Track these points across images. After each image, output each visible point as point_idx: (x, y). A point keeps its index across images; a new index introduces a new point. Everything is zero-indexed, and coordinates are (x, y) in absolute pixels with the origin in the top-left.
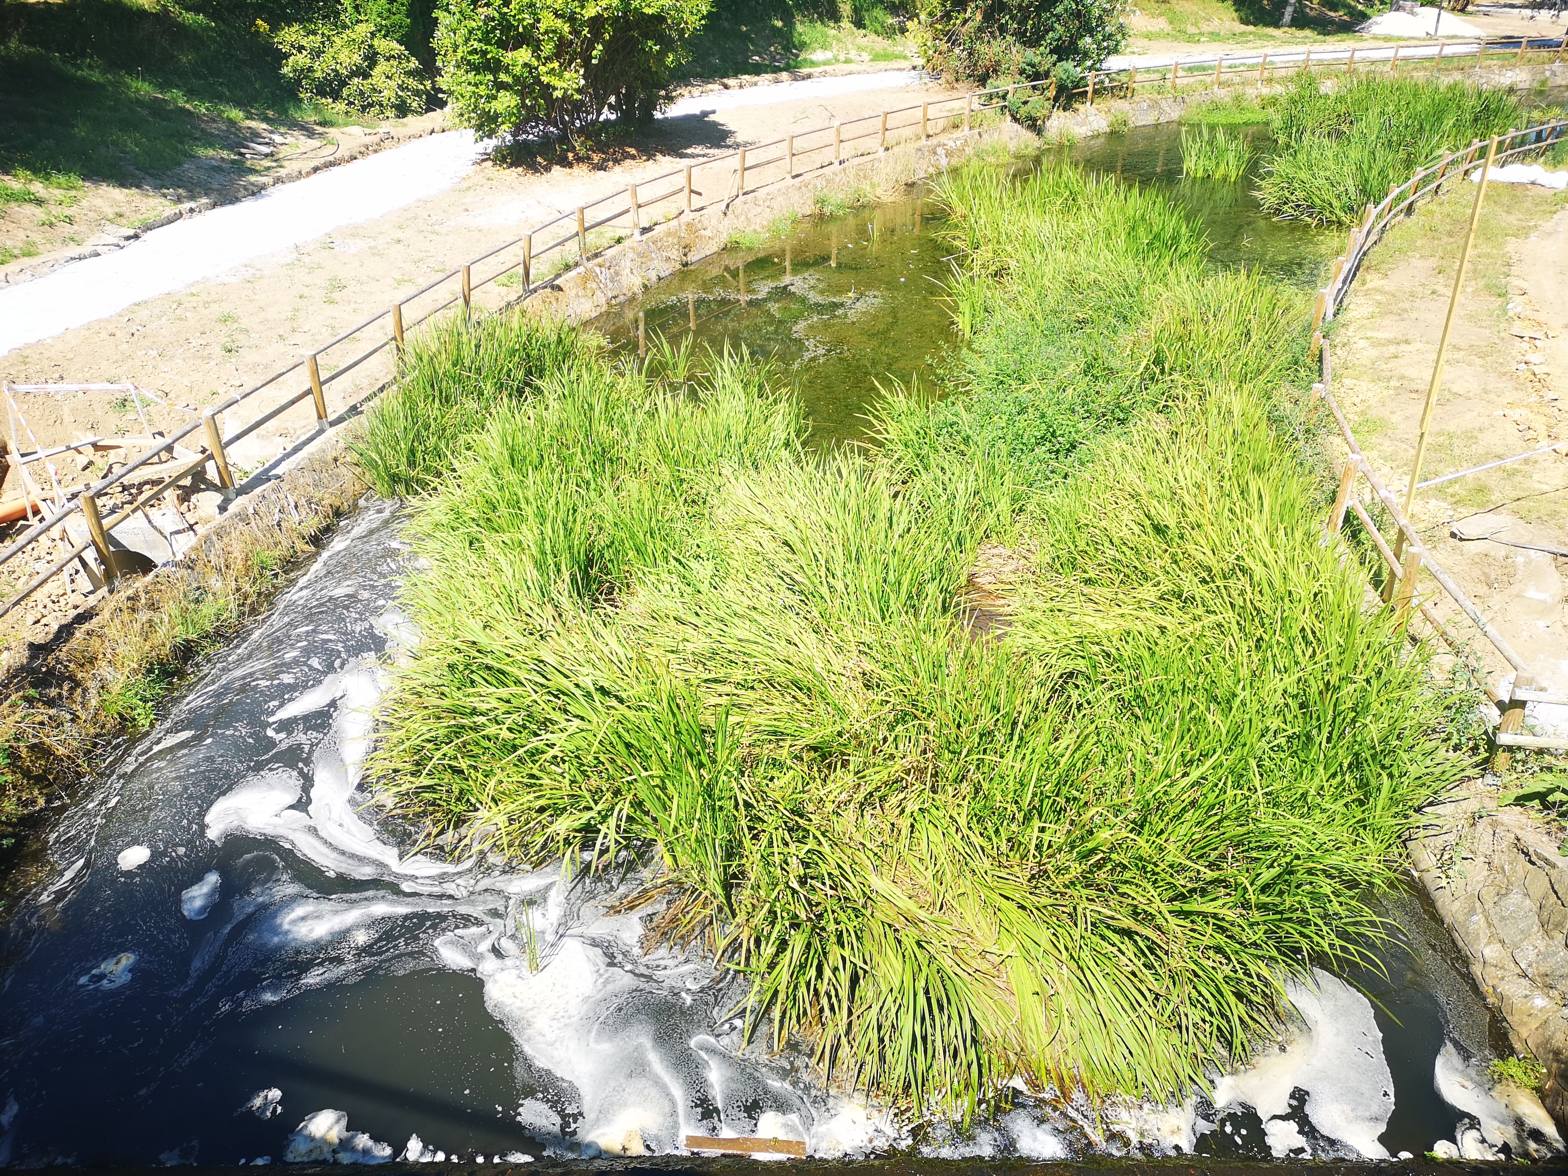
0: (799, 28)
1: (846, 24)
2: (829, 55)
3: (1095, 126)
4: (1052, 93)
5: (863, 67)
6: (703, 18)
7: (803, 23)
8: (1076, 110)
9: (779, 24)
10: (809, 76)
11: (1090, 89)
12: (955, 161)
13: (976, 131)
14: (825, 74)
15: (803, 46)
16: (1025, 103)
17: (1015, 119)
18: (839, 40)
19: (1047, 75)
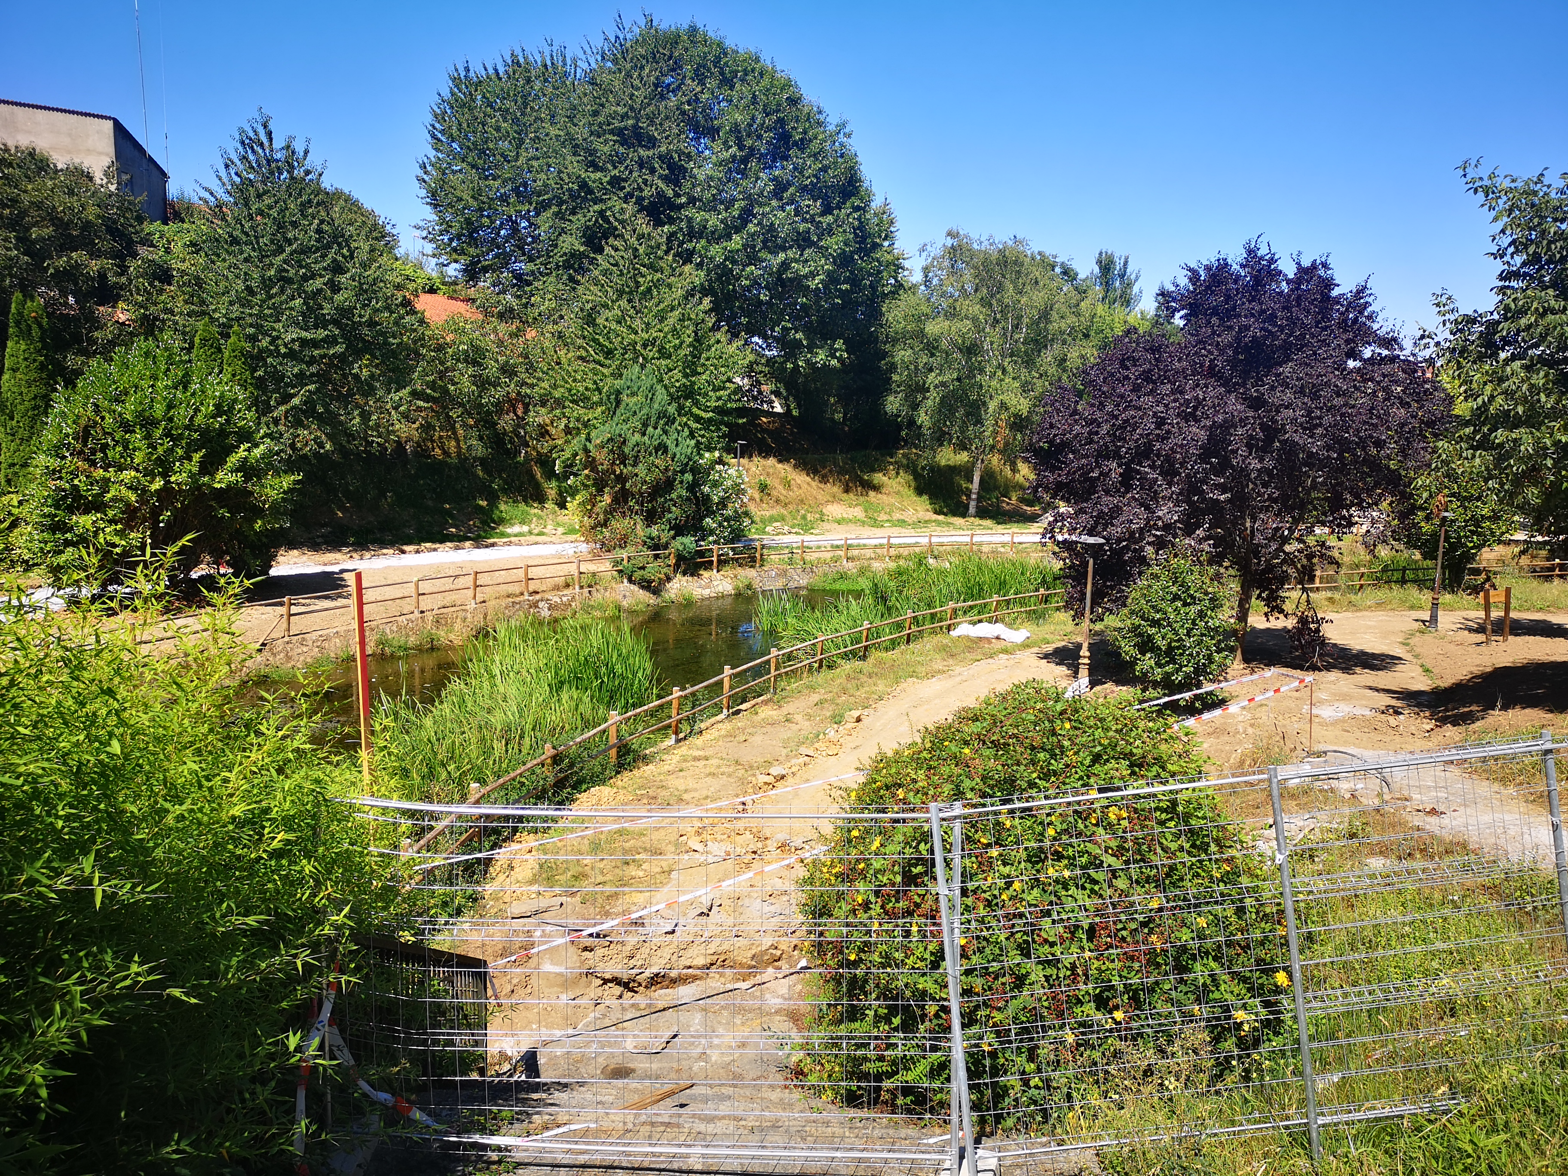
0: (502, 507)
1: (550, 505)
2: (525, 528)
3: (720, 589)
4: (672, 561)
5: (553, 539)
6: (284, 492)
7: (506, 503)
8: (699, 576)
9: (484, 503)
10: (493, 545)
11: (715, 559)
12: (556, 614)
13: (586, 590)
14: (510, 544)
15: (501, 521)
16: (643, 568)
17: (630, 581)
18: (540, 518)
19: (666, 547)
